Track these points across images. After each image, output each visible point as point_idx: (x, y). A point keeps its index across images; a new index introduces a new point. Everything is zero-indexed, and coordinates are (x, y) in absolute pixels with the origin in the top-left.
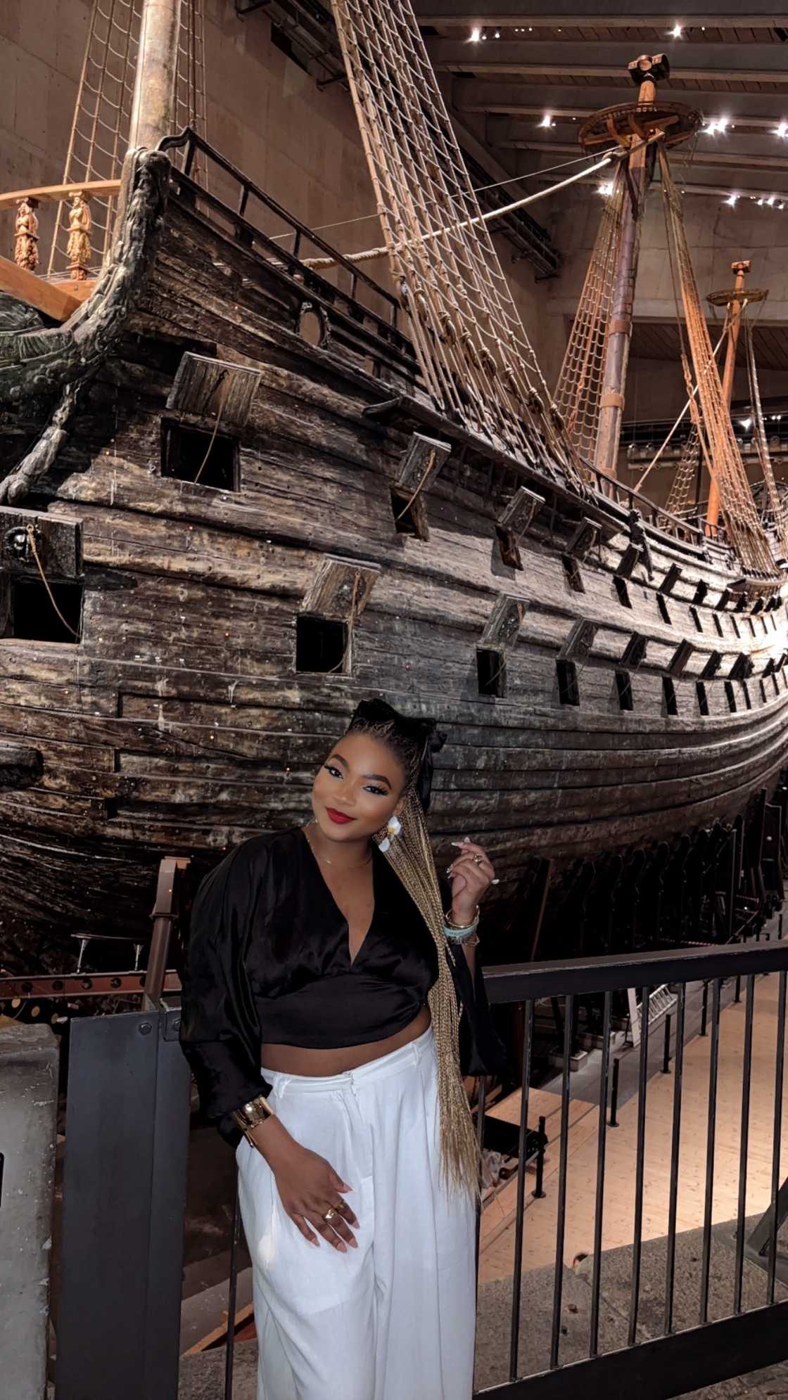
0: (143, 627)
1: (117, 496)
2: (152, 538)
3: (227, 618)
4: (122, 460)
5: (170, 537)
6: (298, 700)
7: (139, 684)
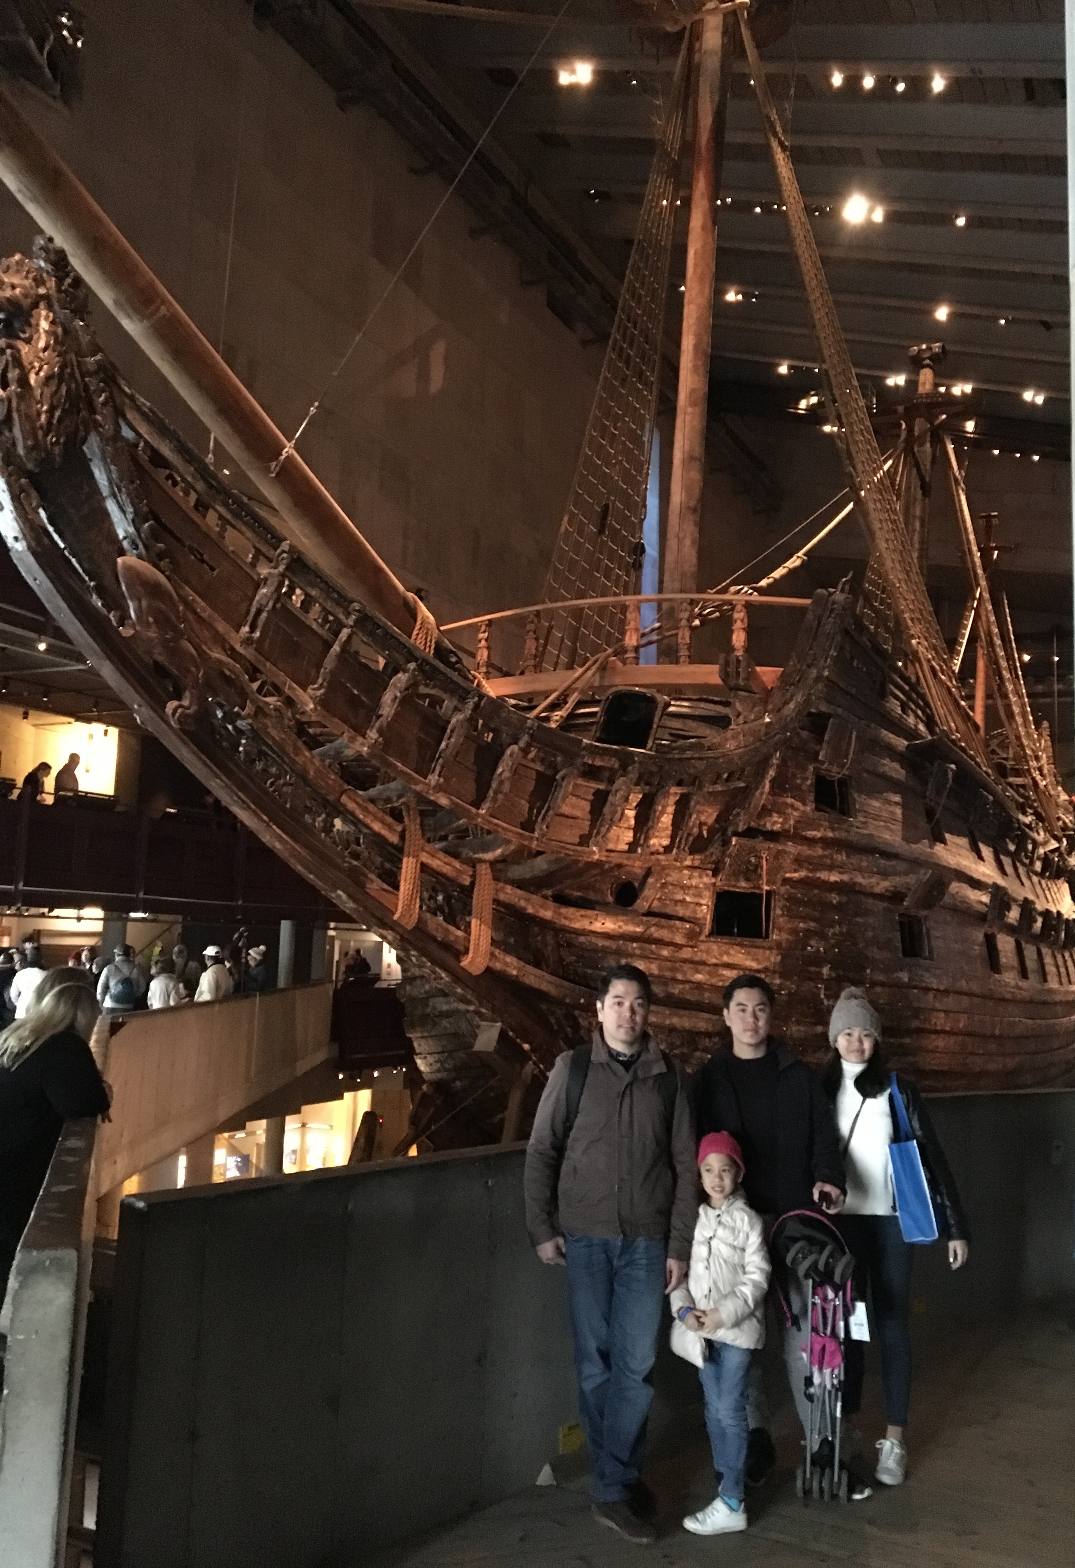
0: (812, 924)
1: (795, 828)
2: (815, 857)
3: (861, 916)
4: (793, 800)
5: (824, 856)
6: (906, 980)
7: (812, 969)
